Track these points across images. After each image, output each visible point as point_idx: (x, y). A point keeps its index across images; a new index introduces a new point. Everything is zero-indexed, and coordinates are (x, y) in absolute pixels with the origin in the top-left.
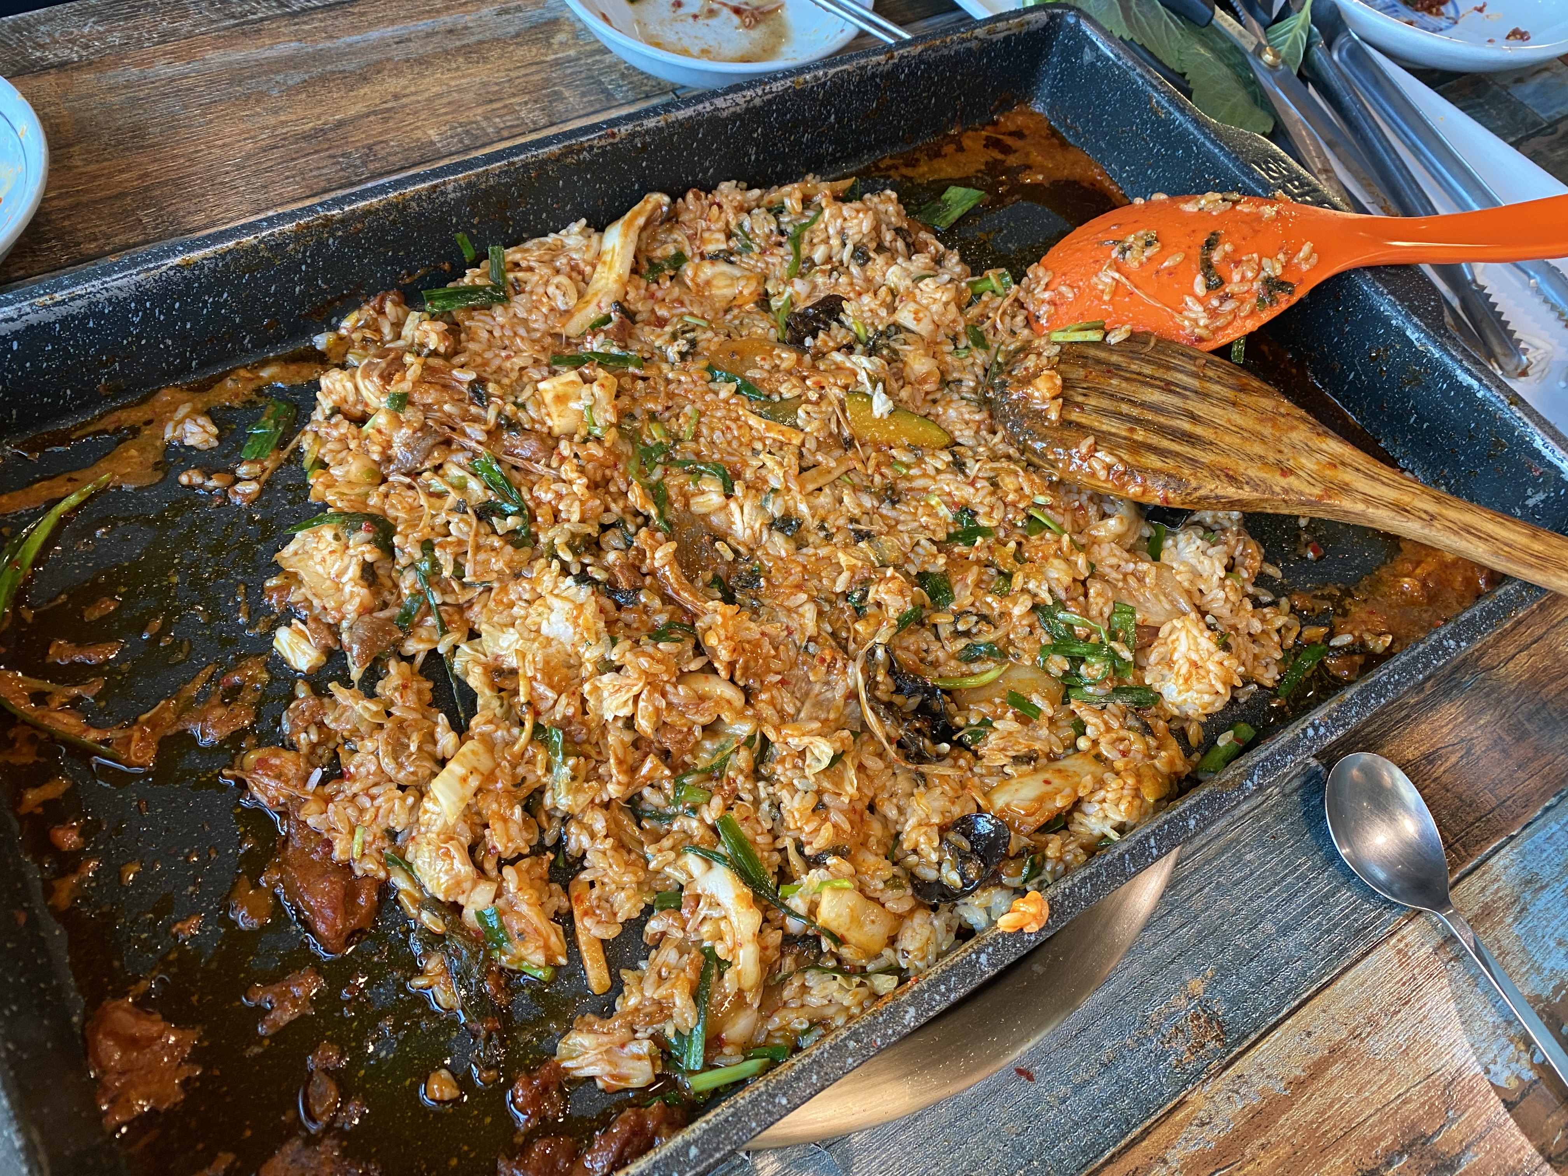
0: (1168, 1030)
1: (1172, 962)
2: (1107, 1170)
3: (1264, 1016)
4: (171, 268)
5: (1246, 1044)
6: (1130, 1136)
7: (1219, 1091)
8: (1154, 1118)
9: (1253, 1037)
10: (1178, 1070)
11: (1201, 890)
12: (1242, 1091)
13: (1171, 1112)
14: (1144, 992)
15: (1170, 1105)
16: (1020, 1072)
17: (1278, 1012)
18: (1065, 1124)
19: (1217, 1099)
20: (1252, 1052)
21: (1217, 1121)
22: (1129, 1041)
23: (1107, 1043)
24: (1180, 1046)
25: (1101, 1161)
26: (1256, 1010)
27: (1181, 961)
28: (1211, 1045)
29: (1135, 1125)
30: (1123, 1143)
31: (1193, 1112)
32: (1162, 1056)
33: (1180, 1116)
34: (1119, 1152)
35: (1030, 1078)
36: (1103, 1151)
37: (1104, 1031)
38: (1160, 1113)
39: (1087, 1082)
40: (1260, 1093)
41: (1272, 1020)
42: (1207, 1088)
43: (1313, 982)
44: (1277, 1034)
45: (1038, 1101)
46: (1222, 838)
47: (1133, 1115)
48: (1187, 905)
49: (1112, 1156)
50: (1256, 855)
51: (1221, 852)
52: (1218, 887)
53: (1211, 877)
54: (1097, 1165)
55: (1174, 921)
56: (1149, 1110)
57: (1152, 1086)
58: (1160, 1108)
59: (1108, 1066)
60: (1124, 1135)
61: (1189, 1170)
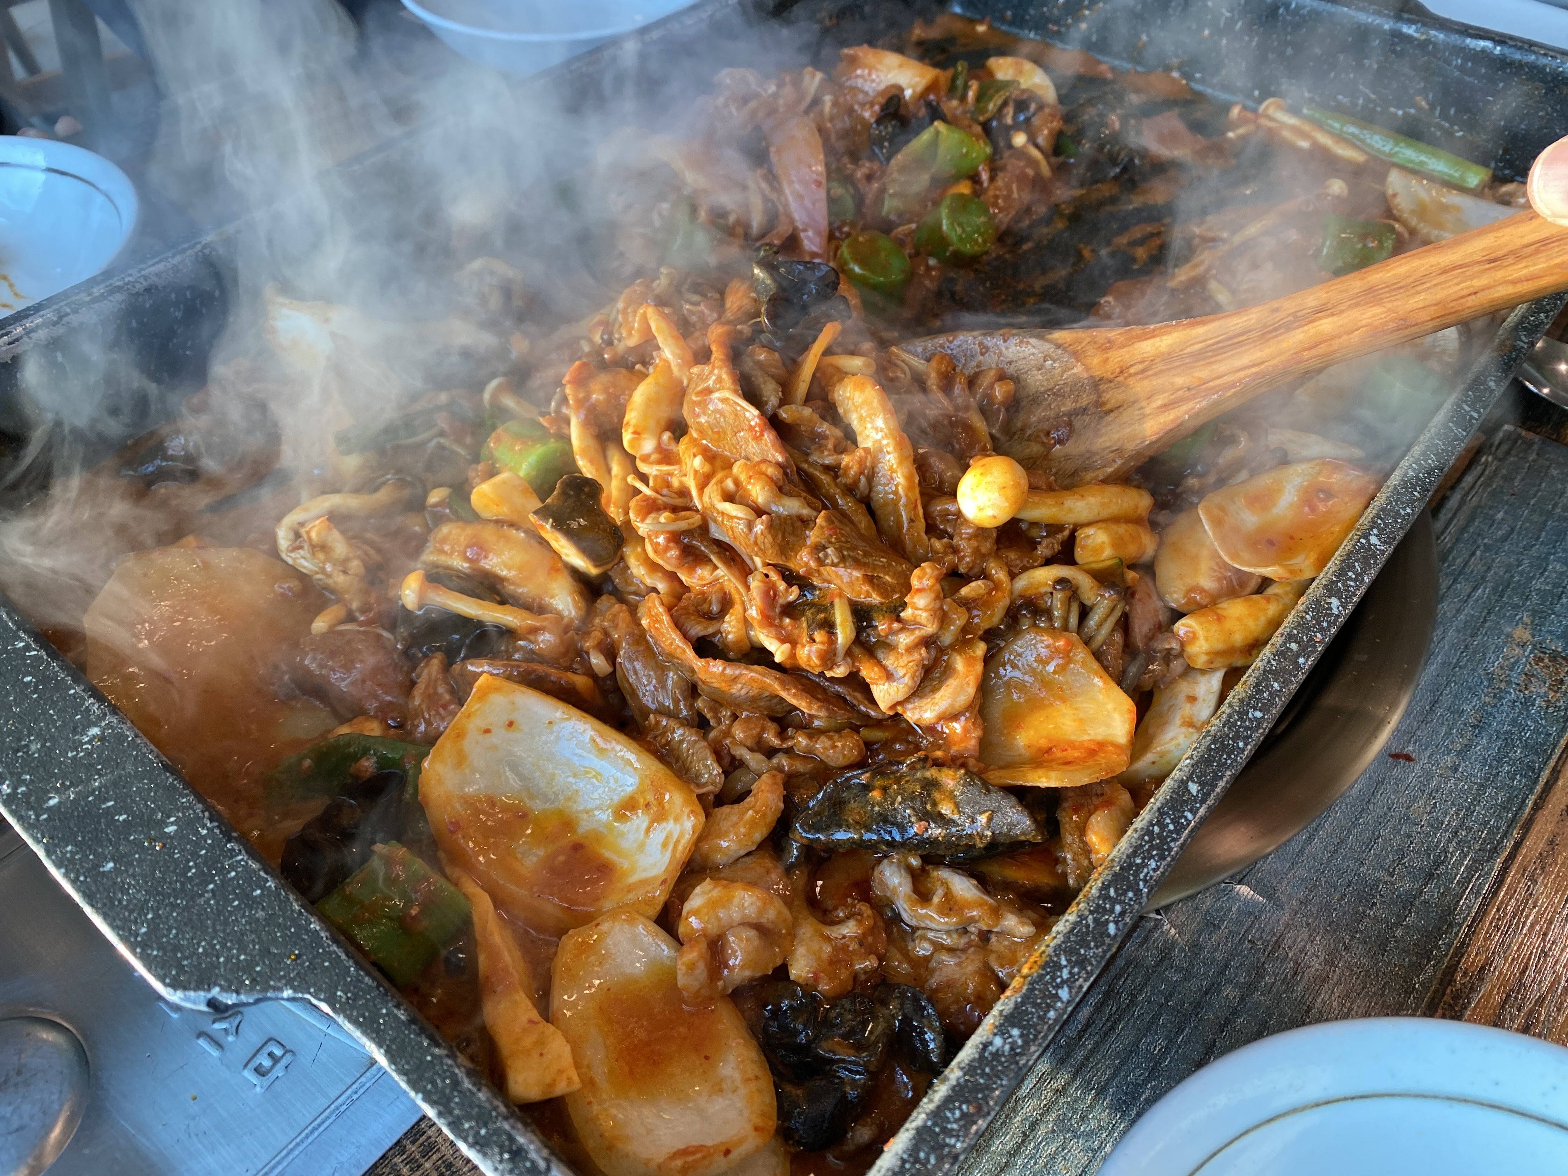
0: (1517, 678)
1: (1485, 621)
2: (1539, 815)
6: (1542, 781)
8: (1555, 757)
10: (1551, 710)
11: (1473, 554)
14: (1475, 652)
16: (1396, 756)
18: (1470, 789)
22: (1487, 699)
23: (1467, 707)
24: (1538, 689)
25: (1527, 811)
27: (1493, 617)
29: (1541, 770)
30: (1538, 788)
32: (1528, 703)
34: (1540, 797)
35: (1409, 759)
36: (1523, 801)
37: (1456, 697)
39: (1468, 747)
45: (1430, 777)
46: (1465, 507)
47: (1533, 762)
48: (1468, 570)
49: (1535, 803)
50: (1506, 513)
51: (1471, 519)
52: (1487, 548)
53: (1475, 542)
54: (1525, 816)
55: (1464, 587)
56: (1545, 751)
57: (1536, 731)
58: (1555, 746)
59: (1479, 727)
60: (1536, 783)
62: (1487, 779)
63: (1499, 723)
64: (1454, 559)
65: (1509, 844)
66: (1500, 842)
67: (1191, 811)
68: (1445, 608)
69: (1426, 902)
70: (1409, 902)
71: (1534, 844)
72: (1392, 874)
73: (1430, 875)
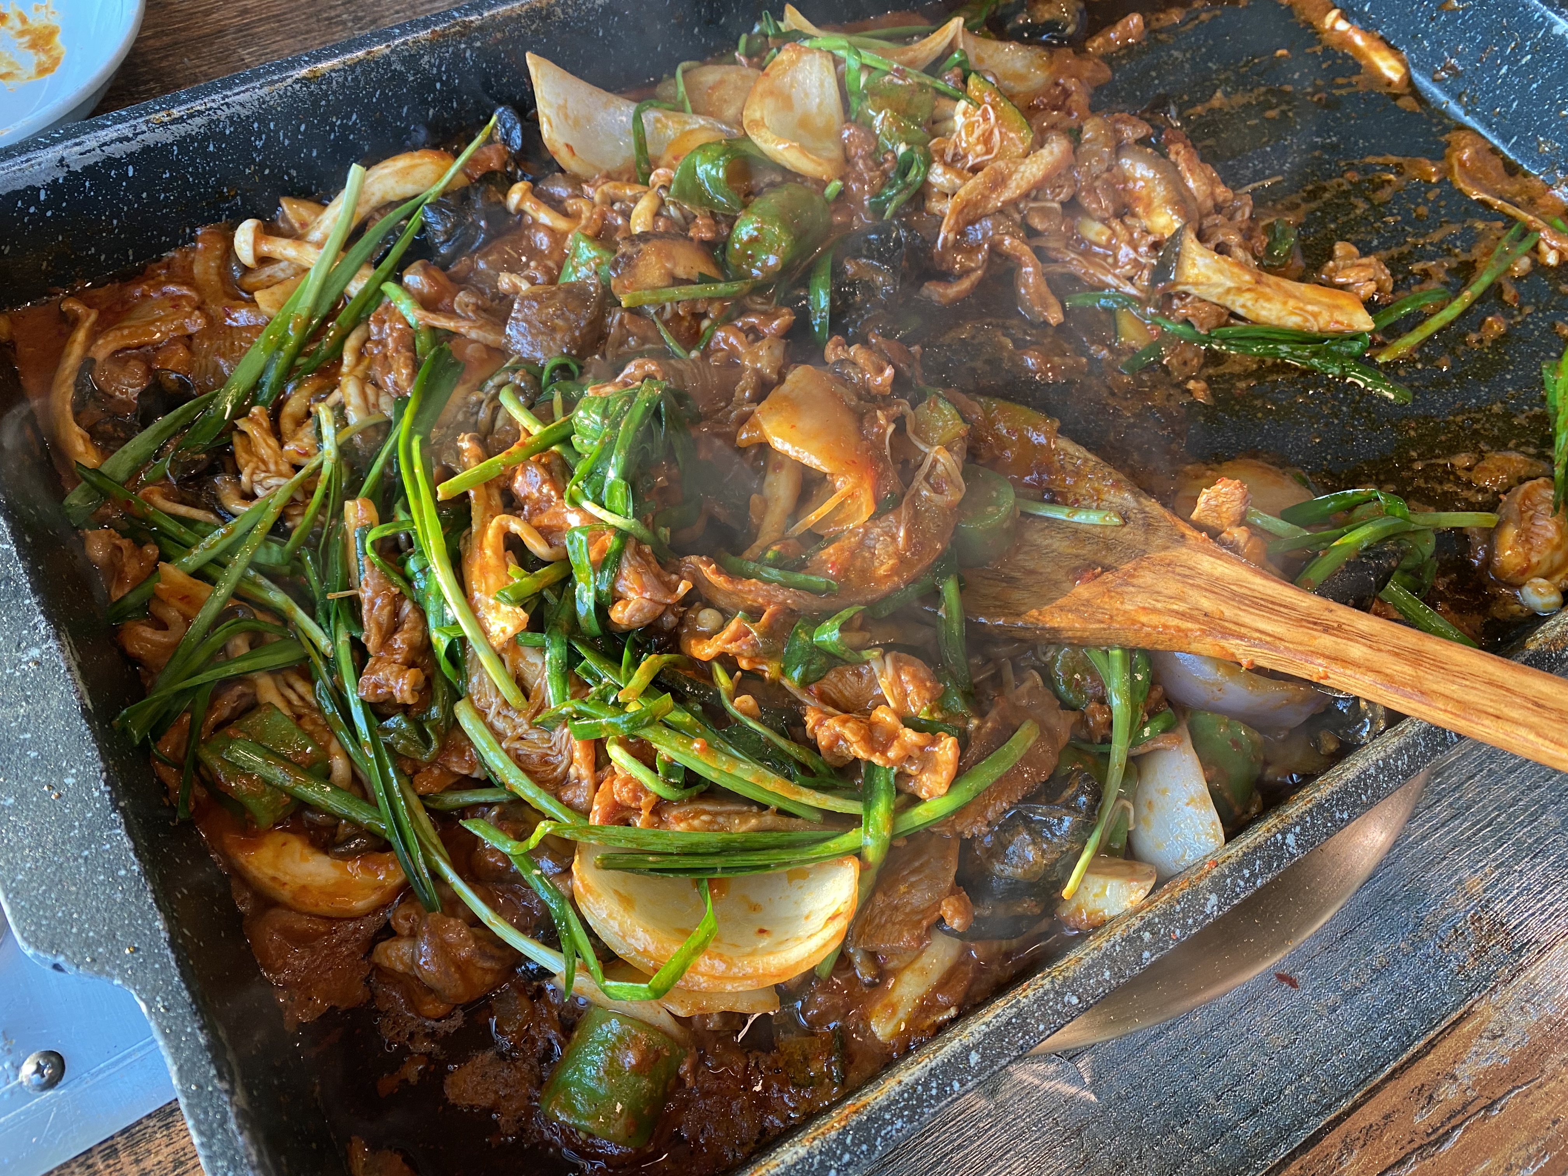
0: (1445, 932)
1: (1444, 858)
2: (1390, 1086)
3: (1554, 918)
4: (297, 81)
6: (1412, 1050)
7: (1510, 1001)
8: (1438, 1029)
10: (1462, 977)
13: (1456, 1023)
15: (1454, 1016)
16: (1281, 978)
18: (1337, 1035)
19: (1509, 1008)
20: (1544, 957)
21: (1510, 1033)
22: (1403, 945)
23: (1378, 948)
25: (1382, 1076)
26: (1544, 911)
29: (1417, 1038)
30: (1405, 1057)
31: (1482, 1023)
32: (1442, 962)
33: (1467, 1027)
34: (1401, 1067)
35: (1293, 984)
36: (1382, 1066)
37: (1373, 933)
38: (1444, 1024)
39: (1356, 991)
42: (1497, 997)
45: (1304, 1009)
47: (1414, 1027)
49: (1394, 1071)
54: (1377, 1081)
56: (1431, 1020)
57: (1433, 995)
58: (1444, 1018)
59: (1379, 973)
60: (1405, 1050)
61: (1484, 1088)
62: (1358, 1031)
63: (1402, 974)
65: (1345, 1104)
66: (1339, 1100)
69: (1237, 1137)
70: (1219, 1131)
71: (1370, 1114)
72: (1218, 1098)
73: (1254, 1111)
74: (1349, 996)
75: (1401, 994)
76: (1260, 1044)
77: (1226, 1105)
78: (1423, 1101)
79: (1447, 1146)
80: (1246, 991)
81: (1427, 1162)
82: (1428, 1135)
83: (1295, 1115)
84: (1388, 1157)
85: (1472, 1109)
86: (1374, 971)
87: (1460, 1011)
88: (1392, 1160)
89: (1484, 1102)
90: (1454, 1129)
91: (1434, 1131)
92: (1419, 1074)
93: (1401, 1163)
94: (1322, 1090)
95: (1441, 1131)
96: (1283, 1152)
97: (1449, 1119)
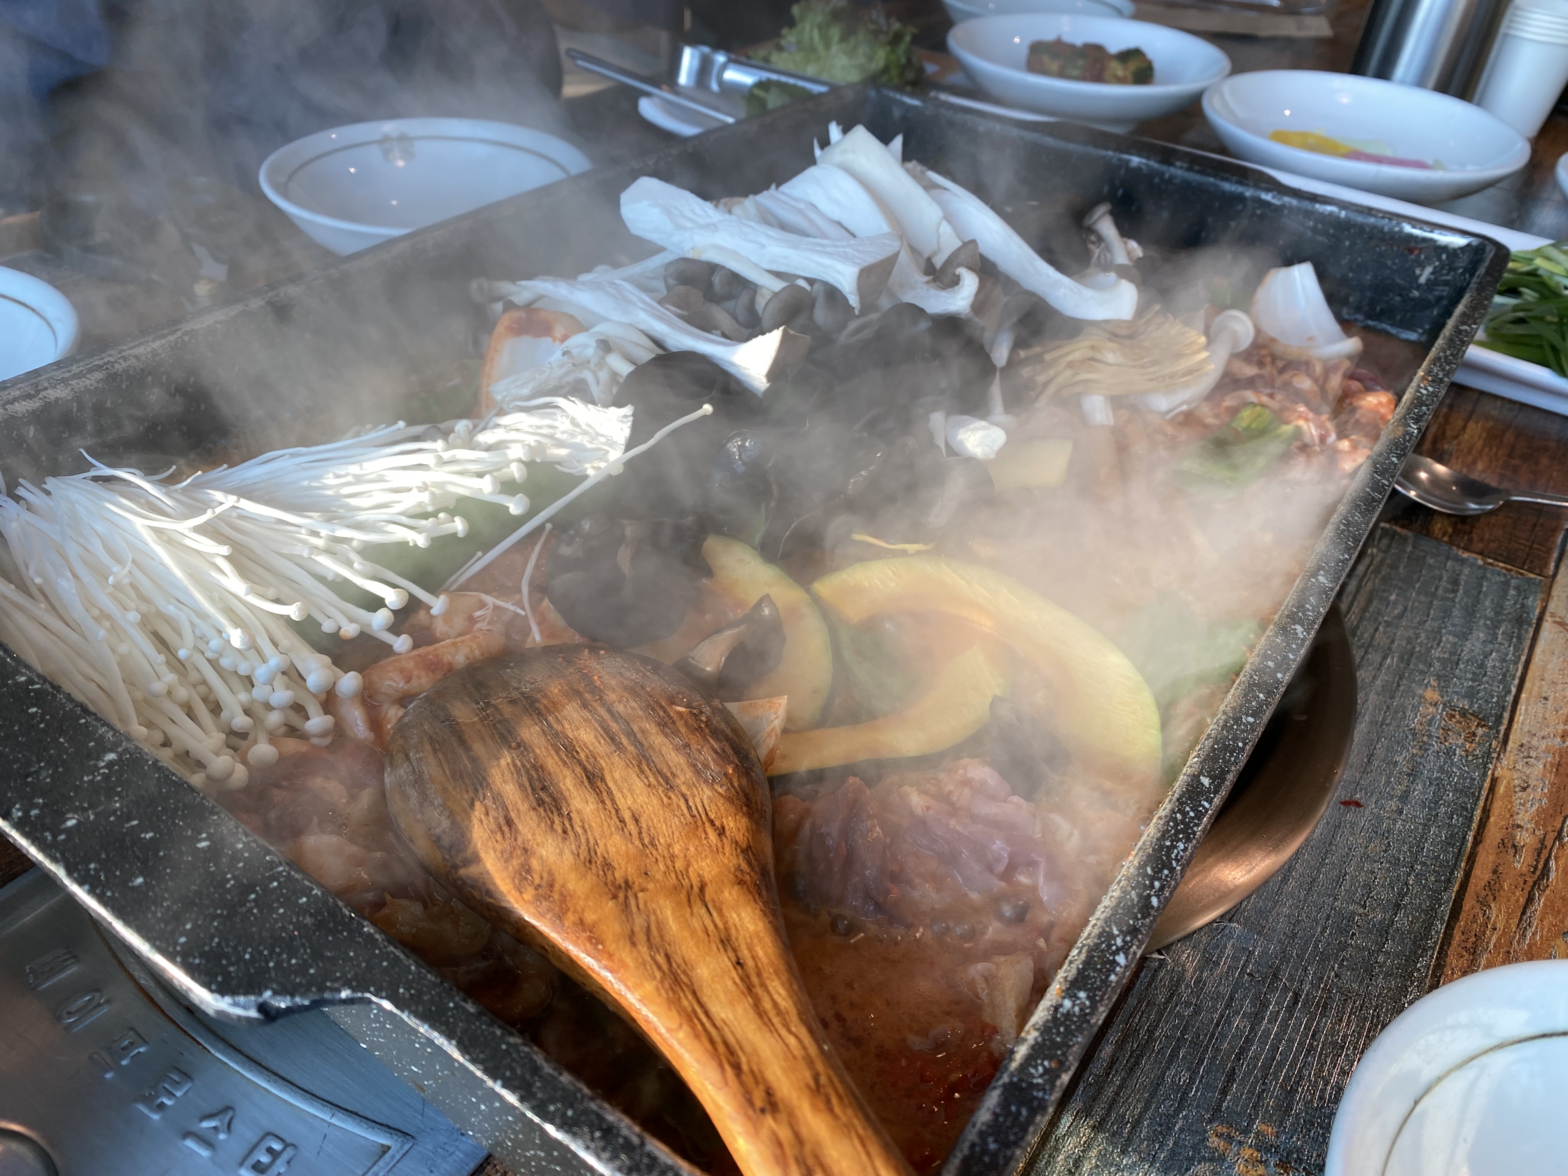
0: (1436, 732)
1: (1399, 685)
2: (1480, 848)
3: (1502, 698)
5: (1505, 721)
6: (1476, 818)
7: (1515, 762)
8: (1483, 798)
9: (1506, 715)
10: (1470, 758)
11: (1377, 629)
12: (1533, 754)
13: (1492, 789)
14: (1396, 712)
15: (1487, 785)
16: (1346, 803)
17: (1509, 692)
18: (1416, 828)
19: (1519, 766)
20: (1515, 726)
21: (1532, 782)
22: (1415, 751)
23: (1399, 759)
24: (1456, 741)
25: (1469, 845)
26: (1492, 697)
27: (1404, 681)
28: (1480, 731)
29: (1473, 810)
30: (1474, 825)
31: (1509, 783)
32: (1450, 753)
33: (1501, 789)
34: (1478, 832)
35: (1358, 804)
36: (1464, 837)
37: (1388, 750)
38: (1484, 793)
39: (1407, 793)
40: (1547, 750)
41: (1510, 699)
42: (1505, 762)
43: (1516, 663)
44: (1522, 708)
45: (1380, 819)
46: (1362, 592)
47: (1464, 803)
48: (1375, 643)
49: (1475, 838)
50: (1397, 595)
51: (1369, 601)
52: (1388, 624)
53: (1376, 619)
54: (1469, 849)
55: (1374, 657)
56: (1473, 794)
57: (1461, 776)
58: (1481, 789)
59: (1413, 774)
60: (1470, 819)
61: (1544, 826)
62: (1430, 820)
63: (1429, 771)
64: (1362, 634)
65: (1459, 875)
66: (1452, 873)
67: (1206, 800)
68: (1363, 675)
69: (1398, 929)
70: (1384, 931)
71: (1481, 874)
72: (1364, 907)
73: (1398, 906)
74: (1404, 797)
75: (1439, 784)
76: (1366, 857)
77: (1373, 910)
78: (1511, 851)
79: (1553, 875)
80: (1328, 823)
81: (1547, 892)
82: (1534, 873)
83: (1429, 896)
84: (1517, 901)
85: (1548, 843)
86: (1408, 775)
87: (1488, 780)
88: (1522, 901)
89: (1552, 836)
90: (1547, 861)
91: (1536, 868)
92: (1494, 833)
93: (1530, 900)
94: (1434, 871)
95: (1540, 867)
96: (1440, 927)
97: (1539, 855)
